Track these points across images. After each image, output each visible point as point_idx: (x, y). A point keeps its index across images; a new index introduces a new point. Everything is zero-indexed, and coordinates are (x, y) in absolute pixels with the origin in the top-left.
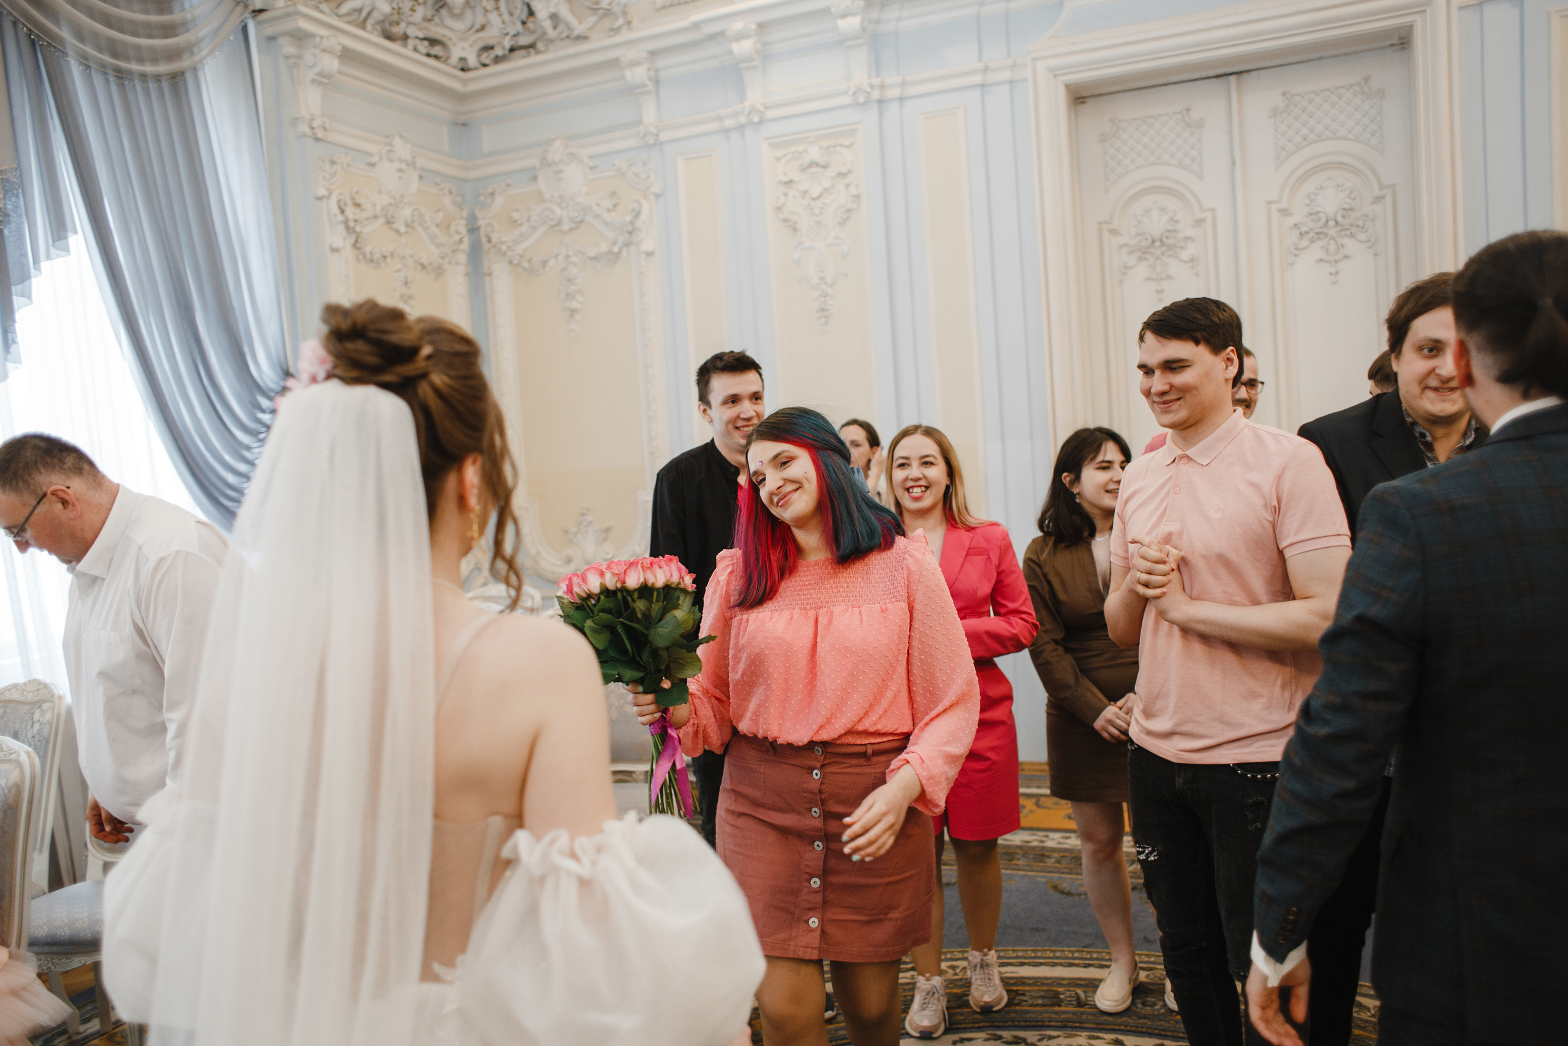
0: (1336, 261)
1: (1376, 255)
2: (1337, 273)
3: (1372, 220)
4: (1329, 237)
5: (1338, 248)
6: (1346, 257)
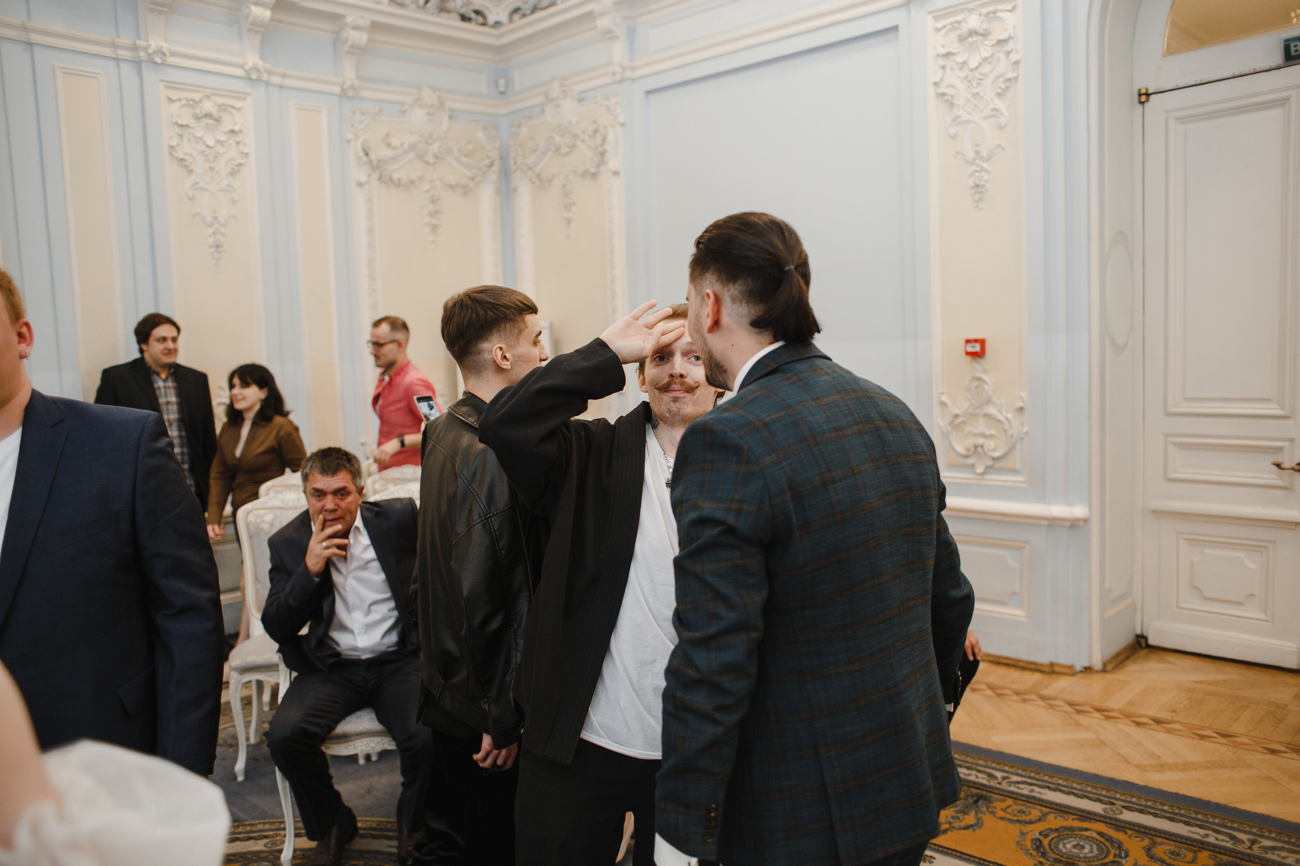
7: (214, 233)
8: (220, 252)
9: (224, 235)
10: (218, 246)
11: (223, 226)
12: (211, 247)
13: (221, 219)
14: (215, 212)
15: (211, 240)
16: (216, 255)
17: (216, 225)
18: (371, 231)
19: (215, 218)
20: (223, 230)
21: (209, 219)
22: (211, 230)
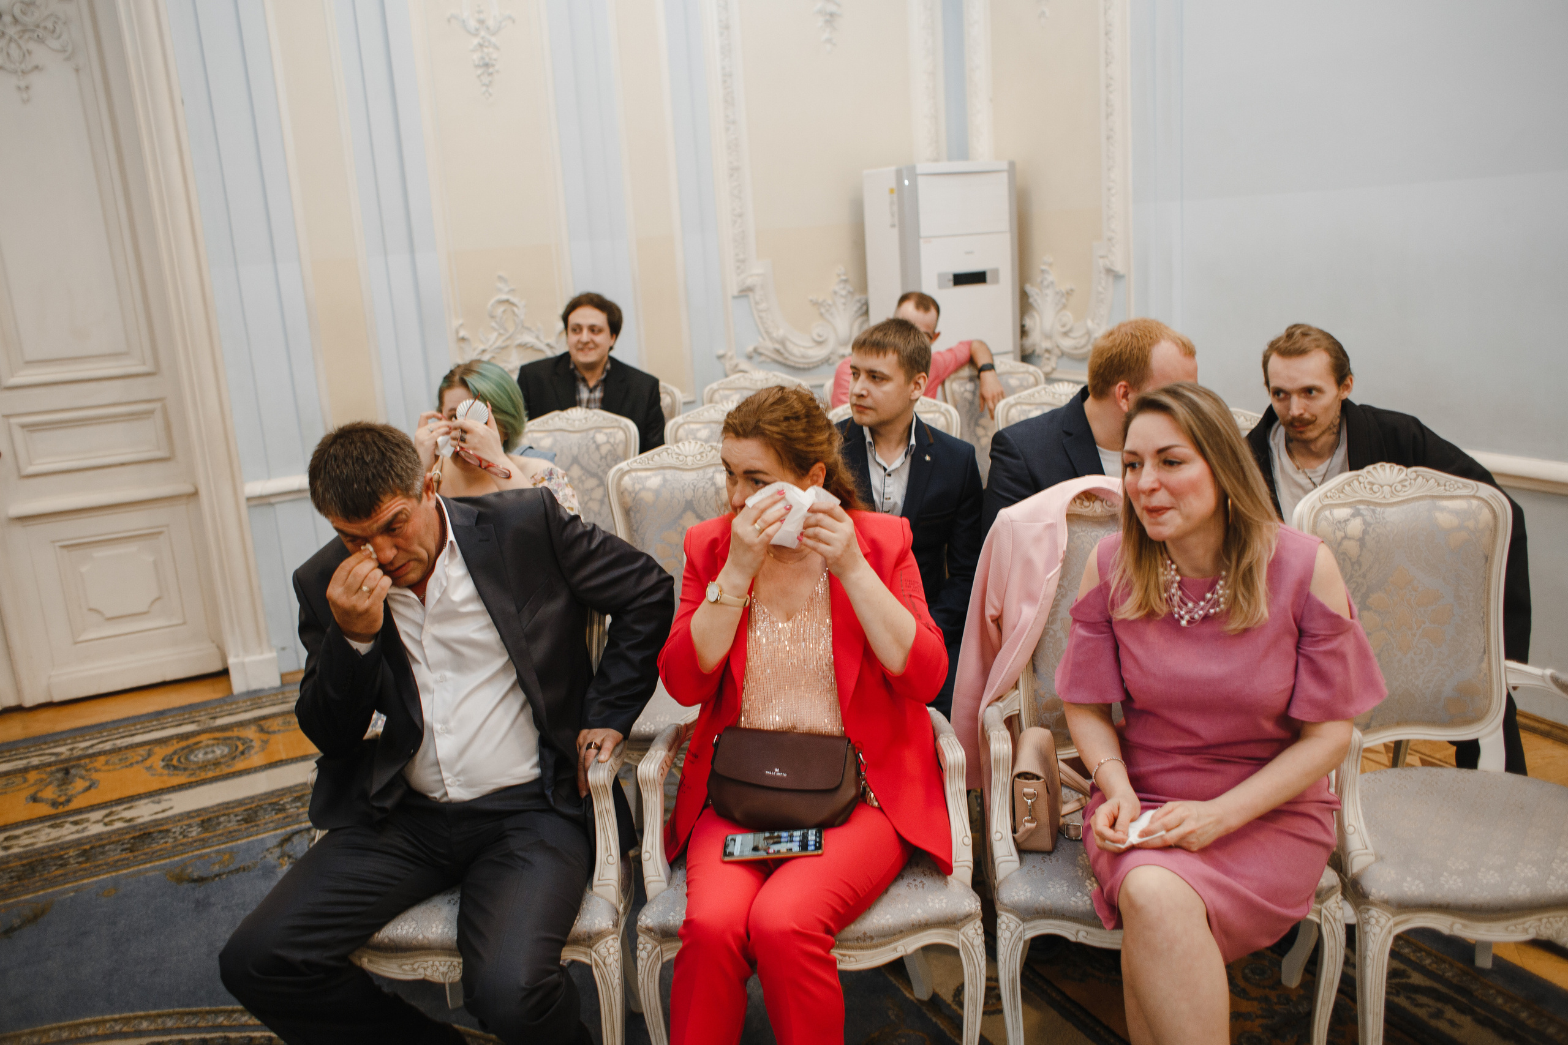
0: (23, 72)
1: (77, 70)
2: (27, 88)
3: (65, 23)
4: (7, 37)
5: (24, 55)
6: (37, 67)
7: (481, 46)
8: (490, 74)
9: (497, 48)
10: (487, 65)
11: (494, 34)
12: (477, 66)
13: (491, 23)
14: (480, 12)
15: (476, 57)
16: (486, 79)
17: (483, 33)
18: (726, 27)
19: (482, 22)
20: (493, 39)
21: (472, 24)
22: (476, 41)
